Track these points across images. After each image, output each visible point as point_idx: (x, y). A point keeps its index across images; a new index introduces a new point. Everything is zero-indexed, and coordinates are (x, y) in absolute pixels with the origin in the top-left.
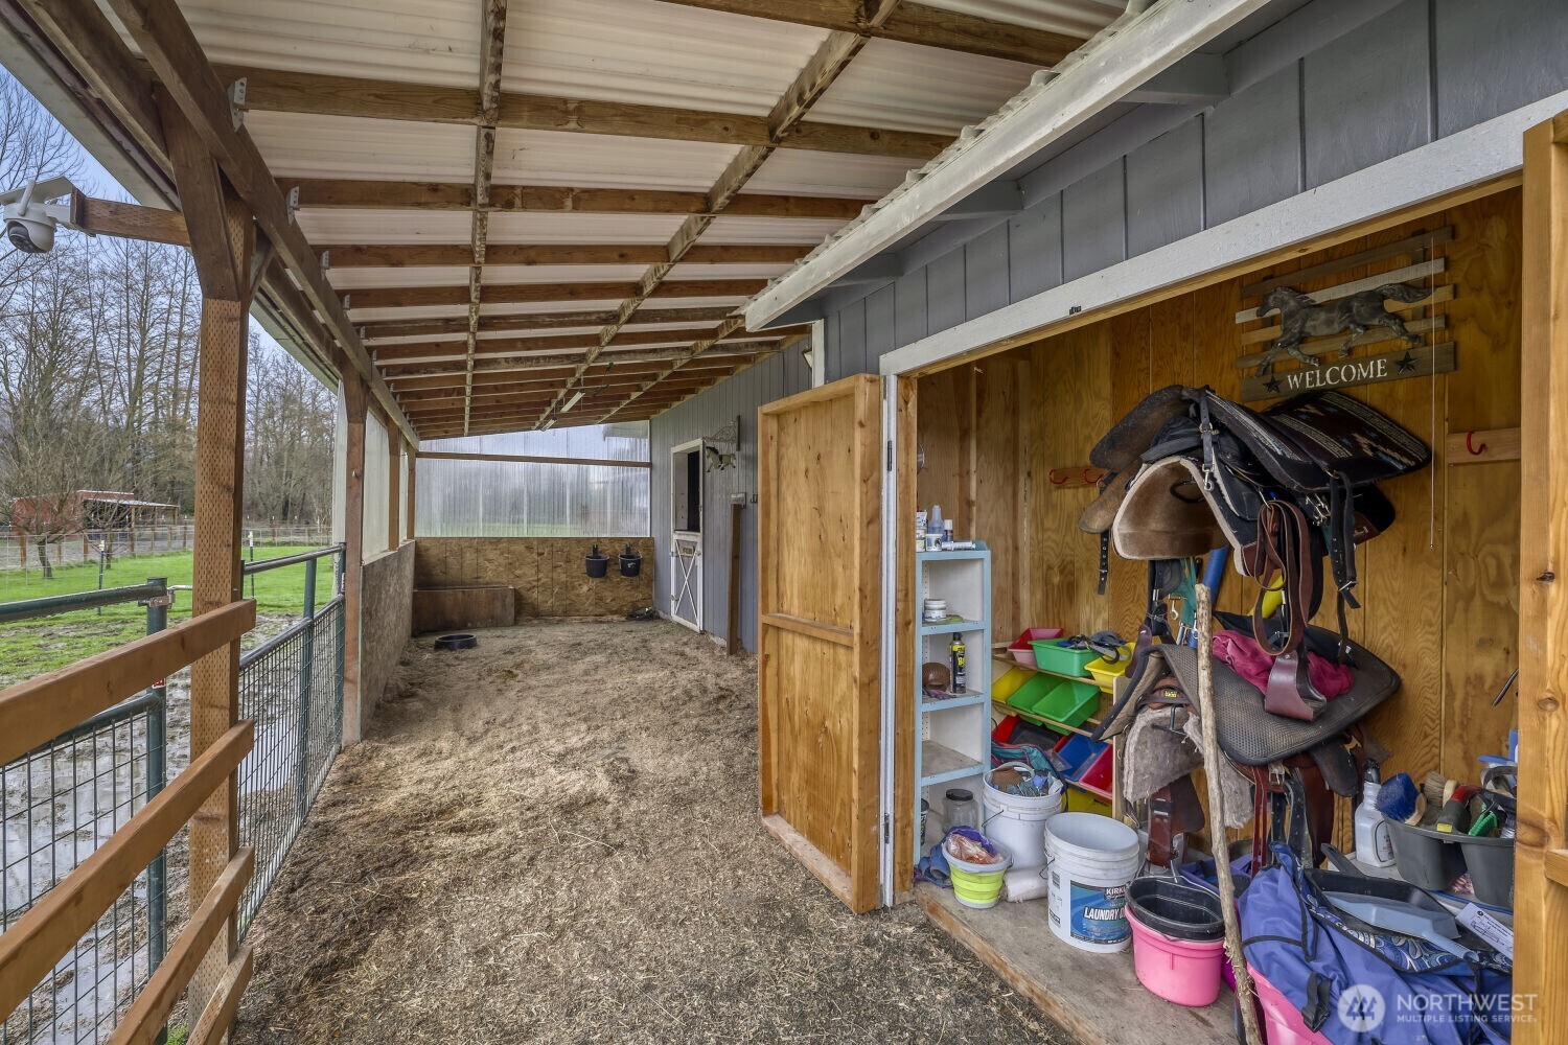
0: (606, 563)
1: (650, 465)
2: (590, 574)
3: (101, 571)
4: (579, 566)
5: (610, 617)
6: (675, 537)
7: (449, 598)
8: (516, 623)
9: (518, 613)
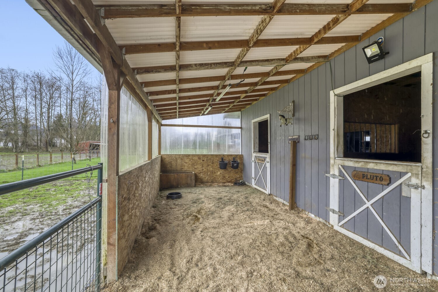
0: (226, 164)
1: (241, 128)
2: (221, 168)
3: (73, 164)
4: (217, 165)
5: (228, 184)
6: (254, 155)
7: (172, 176)
8: (195, 186)
9: (196, 181)
